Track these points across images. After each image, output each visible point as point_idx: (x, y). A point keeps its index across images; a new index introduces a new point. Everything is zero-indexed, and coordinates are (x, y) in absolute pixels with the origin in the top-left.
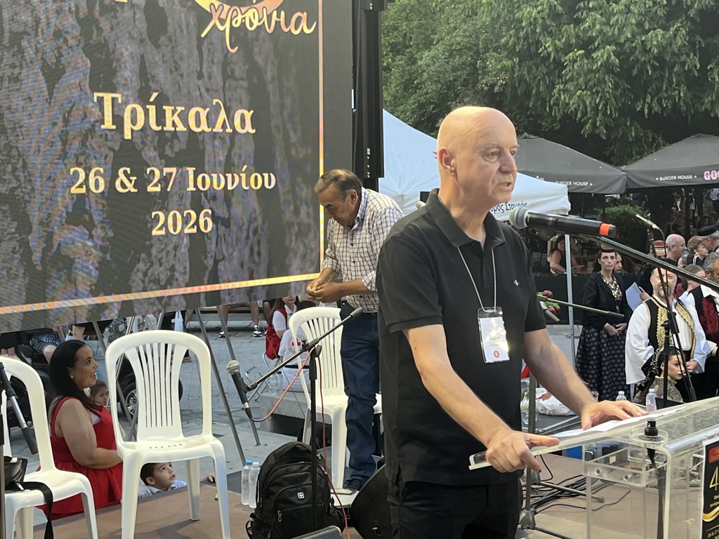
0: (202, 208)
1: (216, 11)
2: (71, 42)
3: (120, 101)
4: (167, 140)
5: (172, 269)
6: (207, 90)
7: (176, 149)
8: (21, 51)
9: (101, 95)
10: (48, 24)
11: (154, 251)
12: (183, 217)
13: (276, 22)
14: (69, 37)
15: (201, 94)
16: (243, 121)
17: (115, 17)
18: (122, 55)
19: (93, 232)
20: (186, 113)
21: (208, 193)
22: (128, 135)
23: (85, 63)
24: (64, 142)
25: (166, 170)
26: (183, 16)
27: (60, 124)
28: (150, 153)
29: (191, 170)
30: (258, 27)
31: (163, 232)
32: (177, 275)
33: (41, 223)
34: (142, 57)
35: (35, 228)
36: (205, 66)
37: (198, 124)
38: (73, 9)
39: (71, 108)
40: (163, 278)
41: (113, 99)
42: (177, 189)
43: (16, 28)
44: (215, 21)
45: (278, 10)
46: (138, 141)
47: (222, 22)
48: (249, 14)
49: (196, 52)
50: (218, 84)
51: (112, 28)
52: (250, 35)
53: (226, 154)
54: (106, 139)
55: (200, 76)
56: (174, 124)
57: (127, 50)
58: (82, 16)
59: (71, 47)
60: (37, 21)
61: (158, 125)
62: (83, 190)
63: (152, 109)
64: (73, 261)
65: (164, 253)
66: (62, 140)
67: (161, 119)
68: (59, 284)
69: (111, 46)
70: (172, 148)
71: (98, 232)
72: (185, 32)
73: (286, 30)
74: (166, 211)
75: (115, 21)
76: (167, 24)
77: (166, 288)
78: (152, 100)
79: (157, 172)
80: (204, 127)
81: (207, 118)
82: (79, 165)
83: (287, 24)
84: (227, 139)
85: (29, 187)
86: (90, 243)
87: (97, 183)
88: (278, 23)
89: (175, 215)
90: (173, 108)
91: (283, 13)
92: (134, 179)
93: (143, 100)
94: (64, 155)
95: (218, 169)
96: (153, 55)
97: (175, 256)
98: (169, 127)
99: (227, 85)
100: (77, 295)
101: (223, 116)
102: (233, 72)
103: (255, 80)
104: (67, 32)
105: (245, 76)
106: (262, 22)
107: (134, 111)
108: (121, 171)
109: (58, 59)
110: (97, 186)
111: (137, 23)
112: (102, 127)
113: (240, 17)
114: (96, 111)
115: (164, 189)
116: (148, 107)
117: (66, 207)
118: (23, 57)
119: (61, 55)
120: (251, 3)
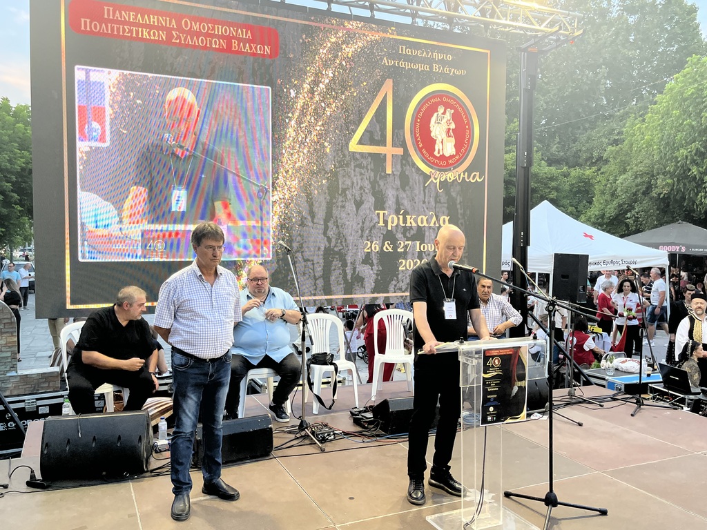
0: (423, 259)
1: (433, 174)
2: (367, 191)
3: (387, 214)
4: (407, 230)
6: (427, 208)
7: (412, 234)
8: (346, 196)
9: (378, 212)
10: (357, 184)
11: (400, 276)
12: (413, 262)
14: (366, 189)
15: (424, 210)
16: (445, 221)
17: (386, 180)
18: (388, 195)
19: (373, 268)
20: (417, 218)
21: (426, 252)
23: (372, 200)
24: (362, 231)
25: (407, 242)
26: (417, 178)
27: (361, 224)
28: (399, 235)
29: (418, 243)
30: (453, 180)
31: (404, 268)
33: (351, 263)
35: (349, 265)
36: (427, 197)
37: (422, 223)
38: (368, 178)
39: (366, 217)
41: (384, 213)
42: (411, 250)
43: (345, 187)
44: (432, 179)
45: (464, 172)
46: (395, 231)
47: (436, 179)
48: (449, 175)
49: (422, 192)
50: (432, 206)
51: (384, 184)
52: (449, 184)
54: (380, 230)
55: (424, 202)
56: (411, 223)
57: (391, 193)
58: (371, 180)
59: (367, 193)
60: (353, 183)
61: (403, 224)
62: (369, 251)
63: (401, 217)
64: (364, 279)
65: (404, 278)
67: (405, 221)
68: (357, 288)
69: (384, 192)
70: (409, 233)
71: (375, 267)
72: (418, 184)
73: (468, 181)
74: (406, 259)
75: (386, 182)
76: (409, 181)
78: (401, 213)
79: (402, 243)
80: (425, 224)
81: (427, 220)
82: (368, 240)
83: (469, 178)
84: (436, 229)
85: (347, 249)
86: (372, 272)
87: (376, 247)
88: (464, 178)
89: (410, 262)
90: (411, 216)
91: (466, 174)
92: (392, 246)
93: (397, 213)
94: (362, 236)
96: (402, 195)
98: (408, 224)
99: (437, 206)
100: (365, 293)
102: (440, 200)
103: (451, 203)
104: (365, 187)
105: (446, 202)
106: (455, 178)
107: (393, 218)
108: (386, 243)
109: (361, 198)
110: (375, 249)
111: (396, 182)
112: (379, 225)
113: (444, 177)
114: (376, 218)
115: (405, 250)
116: (399, 216)
117: (362, 257)
118: (346, 198)
119: (362, 196)
120: (450, 170)
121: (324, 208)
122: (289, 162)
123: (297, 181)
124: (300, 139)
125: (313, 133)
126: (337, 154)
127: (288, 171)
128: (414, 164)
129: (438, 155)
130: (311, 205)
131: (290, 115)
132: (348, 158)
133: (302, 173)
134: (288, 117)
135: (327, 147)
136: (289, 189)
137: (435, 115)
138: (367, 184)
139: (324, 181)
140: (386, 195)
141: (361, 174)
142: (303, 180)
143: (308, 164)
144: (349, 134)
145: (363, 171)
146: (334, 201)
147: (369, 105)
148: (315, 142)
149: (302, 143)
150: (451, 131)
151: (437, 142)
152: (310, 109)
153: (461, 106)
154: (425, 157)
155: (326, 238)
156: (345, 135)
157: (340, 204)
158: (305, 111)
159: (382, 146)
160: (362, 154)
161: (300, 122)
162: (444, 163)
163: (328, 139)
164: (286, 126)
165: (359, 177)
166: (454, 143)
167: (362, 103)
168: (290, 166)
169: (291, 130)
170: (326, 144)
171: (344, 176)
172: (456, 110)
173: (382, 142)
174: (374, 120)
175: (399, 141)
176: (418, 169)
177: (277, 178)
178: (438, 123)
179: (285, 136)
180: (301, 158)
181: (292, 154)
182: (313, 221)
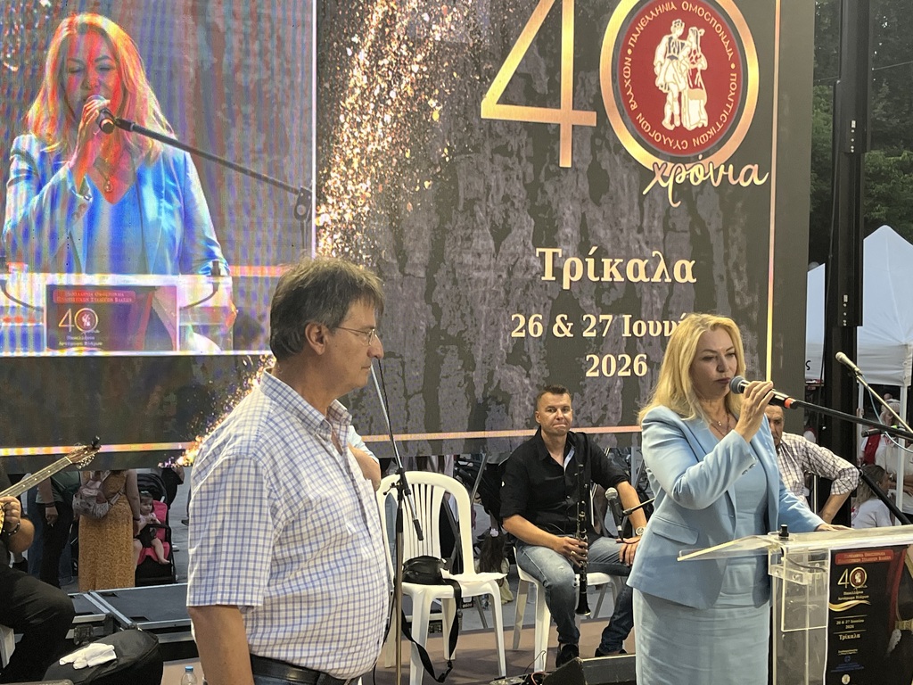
0: (637, 353)
1: (659, 169)
2: (518, 204)
3: (560, 256)
4: (603, 290)
5: (605, 408)
6: (647, 243)
7: (613, 299)
8: (473, 215)
9: (543, 250)
10: (498, 189)
11: (587, 391)
12: (617, 359)
13: (723, 176)
14: (516, 201)
15: (640, 246)
16: (684, 271)
17: (559, 180)
18: (564, 214)
19: (531, 372)
20: (624, 264)
21: (644, 339)
22: (566, 286)
23: (529, 223)
24: (507, 292)
25: (602, 317)
26: (625, 176)
27: (505, 276)
28: (587, 302)
29: (627, 318)
30: (703, 181)
31: (597, 374)
32: (609, 414)
33: (484, 362)
34: (583, 215)
35: (478, 365)
36: (645, 221)
37: (636, 274)
38: (521, 176)
39: (515, 263)
40: (596, 416)
41: (554, 253)
42: (613, 333)
43: (471, 196)
44: (658, 178)
45: (726, 165)
46: (576, 291)
47: (665, 179)
48: (694, 170)
49: (636, 208)
50: (658, 237)
51: (556, 191)
52: (694, 191)
53: (664, 302)
54: (546, 289)
55: (640, 230)
56: (612, 275)
57: (569, 209)
58: (528, 181)
59: (518, 210)
60: (488, 188)
61: (595, 276)
62: (523, 334)
63: (591, 262)
64: (510, 396)
65: (597, 394)
66: (505, 290)
67: (599, 270)
68: (497, 416)
69: (554, 207)
70: (608, 297)
71: (534, 371)
72: (626, 190)
73: (734, 183)
74: (601, 354)
75: (558, 185)
76: (608, 184)
77: (598, 426)
78: (591, 253)
79: (593, 319)
80: (642, 277)
81: (646, 268)
82: (520, 312)
83: (736, 176)
84: (666, 289)
85: (475, 331)
86: (527, 381)
87: (536, 328)
88: (725, 177)
89: (609, 359)
90: (611, 260)
91: (731, 167)
92: (570, 325)
93: (583, 252)
94: (507, 303)
95: (655, 317)
96: (594, 213)
97: (608, 396)
98: (606, 278)
99: (667, 238)
101: (662, 265)
102: (674, 224)
103: (698, 232)
104: (515, 197)
105: (687, 228)
106: (707, 177)
107: (573, 264)
108: (558, 318)
109: (505, 221)
110: (536, 331)
111: (580, 185)
112: (543, 278)
113: (684, 174)
114: (538, 264)
115: (599, 334)
116: (587, 260)
117: (507, 348)
118: (475, 221)
119: (508, 216)
120: (696, 160)
121: (427, 241)
122: (352, 140)
123: (369, 183)
124: (377, 92)
125: (406, 79)
126: (456, 124)
127: (351, 161)
128: (619, 147)
129: (671, 128)
130: (398, 235)
131: (356, 39)
132: (478, 133)
133: (380, 165)
134: (352, 44)
135: (433, 109)
136: (353, 201)
137: (665, 39)
138: (518, 190)
139: (427, 184)
140: (560, 214)
141: (506, 168)
142: (382, 180)
143: (393, 146)
144: (480, 80)
145: (510, 162)
146: (448, 226)
147: (524, 19)
148: (408, 98)
149: (381, 100)
150: (699, 74)
151: (669, 98)
152: (397, 27)
153: (719, 21)
154: (642, 131)
155: (429, 307)
156: (473, 83)
157: (461, 233)
158: (387, 30)
159: (551, 107)
160: (509, 125)
161: (377, 54)
162: (682, 146)
163: (437, 92)
164: (347, 64)
165: (501, 176)
166: (704, 101)
167: (508, 13)
168: (357, 150)
169: (357, 72)
170: (432, 103)
171: (469, 173)
172: (710, 31)
173: (552, 99)
174: (536, 52)
175: (587, 96)
176: (628, 157)
177: (328, 176)
178: (672, 58)
179: (344, 86)
180: (380, 132)
181: (359, 125)
182: (402, 270)
